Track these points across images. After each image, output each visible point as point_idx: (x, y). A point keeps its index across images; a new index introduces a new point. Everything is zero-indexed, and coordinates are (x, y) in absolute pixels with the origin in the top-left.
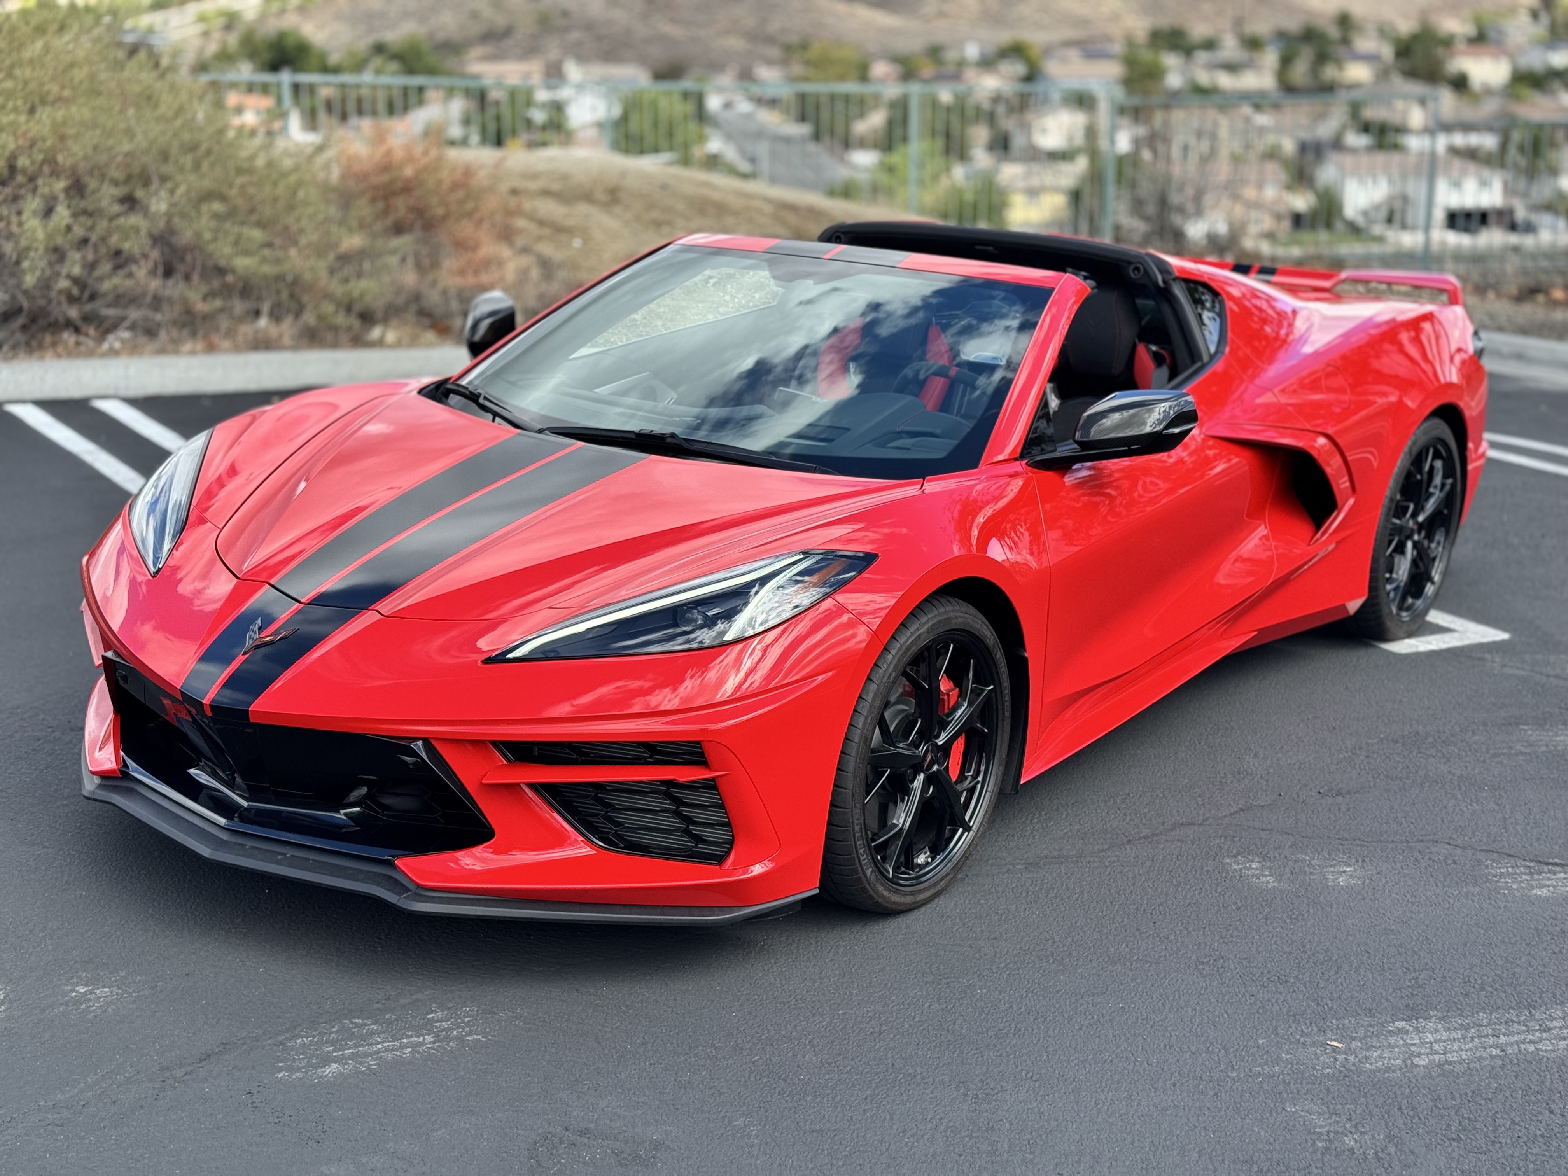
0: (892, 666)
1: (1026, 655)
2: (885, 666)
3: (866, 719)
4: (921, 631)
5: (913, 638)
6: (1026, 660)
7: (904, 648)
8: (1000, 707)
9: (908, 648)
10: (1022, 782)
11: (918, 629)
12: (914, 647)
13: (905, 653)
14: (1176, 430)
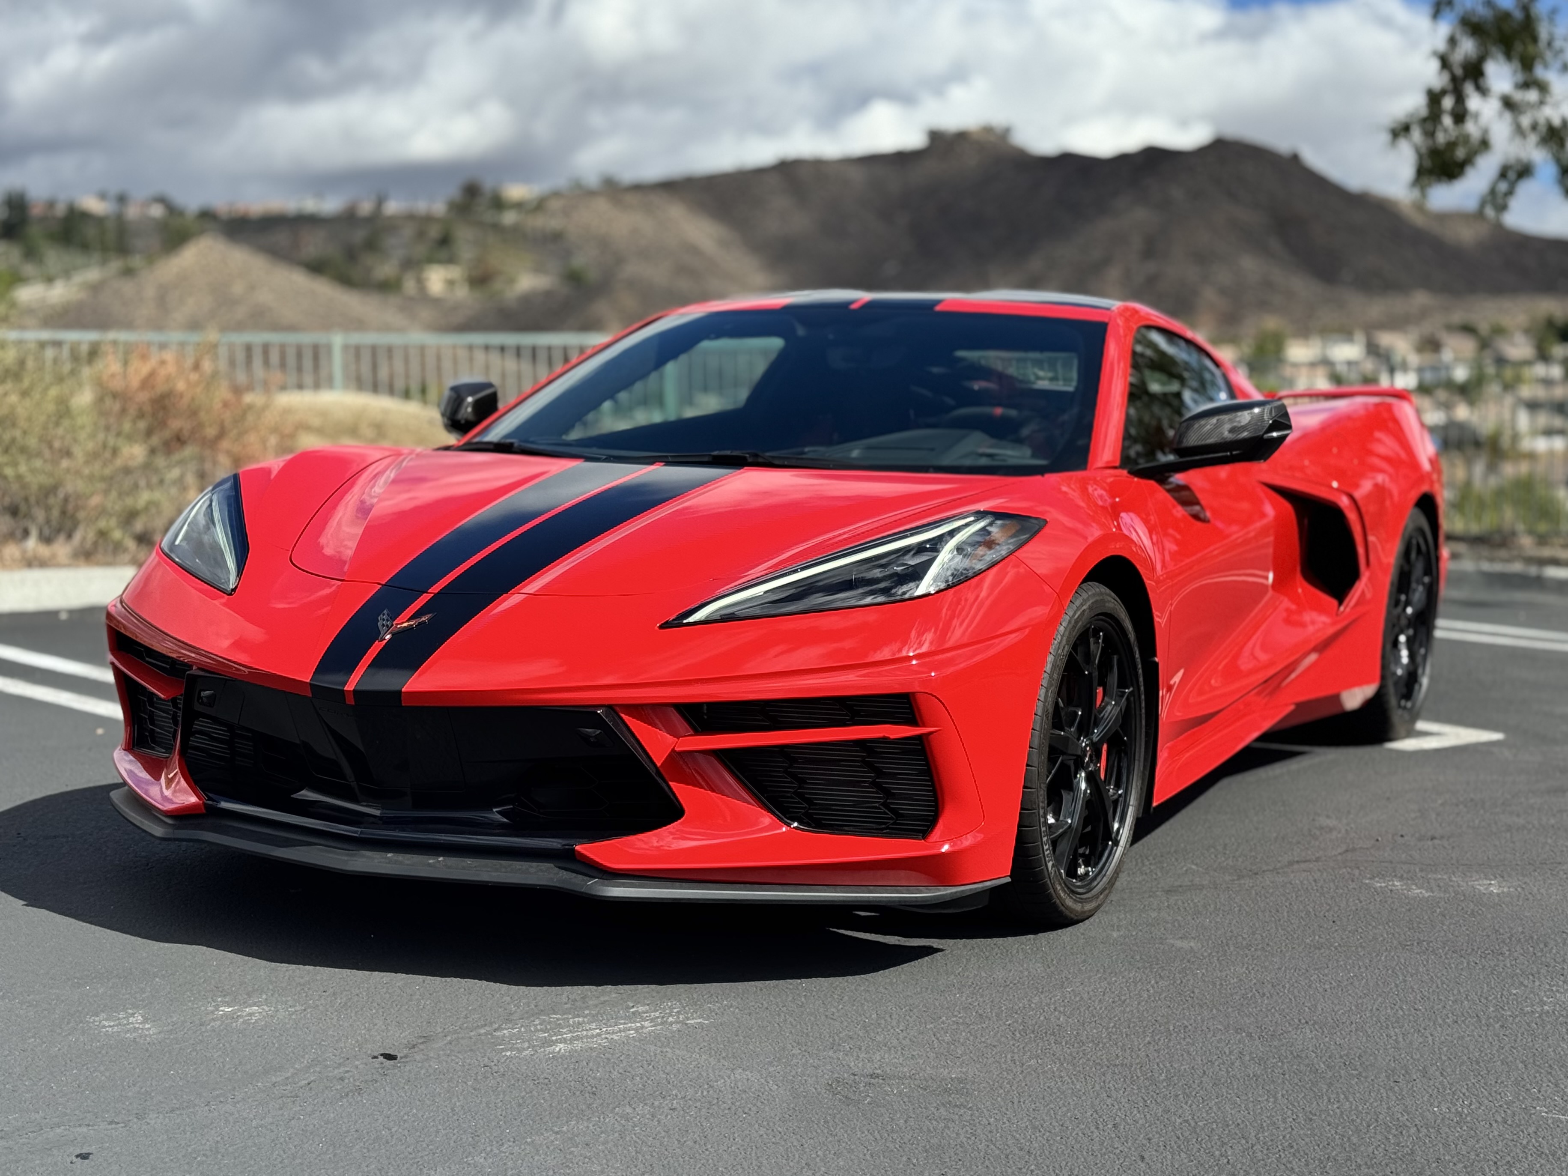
0: (1065, 638)
1: (1156, 659)
2: (1059, 637)
3: (1047, 691)
4: (1085, 607)
5: (1079, 613)
6: (1157, 664)
7: (1073, 621)
8: (1138, 713)
9: (1076, 622)
10: (1155, 804)
11: (1082, 605)
12: (1080, 623)
13: (1074, 627)
14: (1275, 434)
